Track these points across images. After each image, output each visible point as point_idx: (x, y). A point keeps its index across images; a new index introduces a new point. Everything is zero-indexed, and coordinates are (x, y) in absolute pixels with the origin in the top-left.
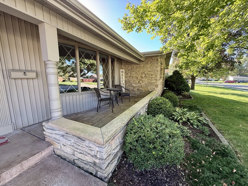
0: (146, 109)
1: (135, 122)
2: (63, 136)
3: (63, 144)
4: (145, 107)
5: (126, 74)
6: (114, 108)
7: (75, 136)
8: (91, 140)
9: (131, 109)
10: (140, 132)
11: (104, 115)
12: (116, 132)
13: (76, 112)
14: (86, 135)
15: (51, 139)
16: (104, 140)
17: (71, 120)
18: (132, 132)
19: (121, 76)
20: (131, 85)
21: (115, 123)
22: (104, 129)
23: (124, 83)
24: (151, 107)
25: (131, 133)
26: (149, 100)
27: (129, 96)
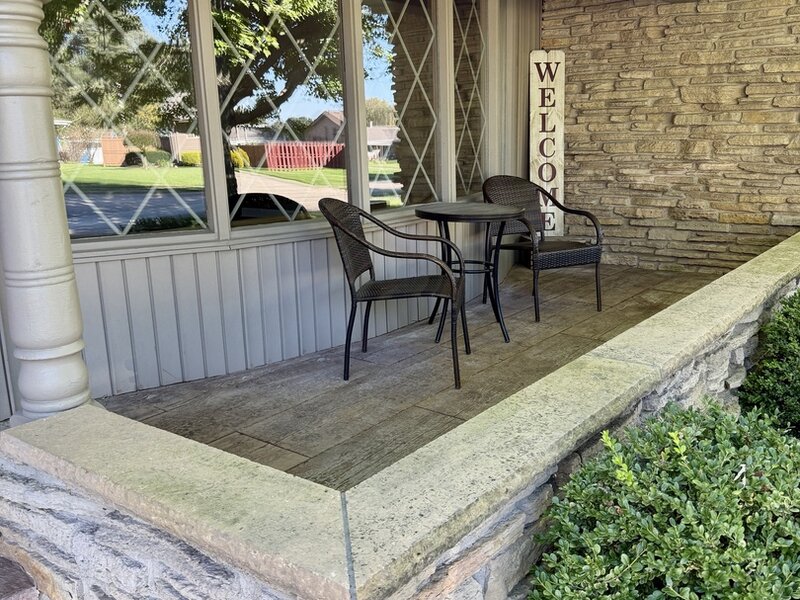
0: (734, 367)
1: (617, 460)
2: (93, 529)
3: (95, 588)
4: (726, 353)
5: (575, 88)
6: (468, 351)
7: (168, 537)
8: (263, 569)
9: (599, 362)
10: (657, 546)
11: (389, 405)
12: (455, 527)
13: (195, 373)
14: (234, 530)
15: (23, 542)
16: (360, 583)
17: (163, 425)
18: (587, 539)
19: (536, 110)
20: (618, 175)
21: (456, 459)
22: (366, 497)
23: (559, 160)
24: (781, 356)
25: (581, 551)
26: (760, 295)
27: (597, 263)
